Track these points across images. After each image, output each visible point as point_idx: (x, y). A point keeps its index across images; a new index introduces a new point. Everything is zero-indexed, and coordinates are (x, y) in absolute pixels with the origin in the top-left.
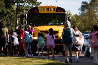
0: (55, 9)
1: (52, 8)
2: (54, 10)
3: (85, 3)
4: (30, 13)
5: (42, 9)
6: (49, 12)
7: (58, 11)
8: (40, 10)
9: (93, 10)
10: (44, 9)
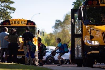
0: (26, 22)
1: (23, 21)
2: (24, 23)
3: (59, 21)
4: (2, 25)
5: (14, 22)
6: (20, 25)
7: (29, 24)
8: (11, 23)
9: (67, 28)
10: (16, 22)
